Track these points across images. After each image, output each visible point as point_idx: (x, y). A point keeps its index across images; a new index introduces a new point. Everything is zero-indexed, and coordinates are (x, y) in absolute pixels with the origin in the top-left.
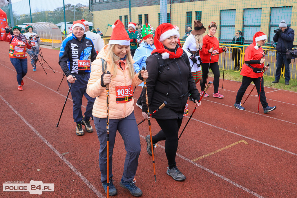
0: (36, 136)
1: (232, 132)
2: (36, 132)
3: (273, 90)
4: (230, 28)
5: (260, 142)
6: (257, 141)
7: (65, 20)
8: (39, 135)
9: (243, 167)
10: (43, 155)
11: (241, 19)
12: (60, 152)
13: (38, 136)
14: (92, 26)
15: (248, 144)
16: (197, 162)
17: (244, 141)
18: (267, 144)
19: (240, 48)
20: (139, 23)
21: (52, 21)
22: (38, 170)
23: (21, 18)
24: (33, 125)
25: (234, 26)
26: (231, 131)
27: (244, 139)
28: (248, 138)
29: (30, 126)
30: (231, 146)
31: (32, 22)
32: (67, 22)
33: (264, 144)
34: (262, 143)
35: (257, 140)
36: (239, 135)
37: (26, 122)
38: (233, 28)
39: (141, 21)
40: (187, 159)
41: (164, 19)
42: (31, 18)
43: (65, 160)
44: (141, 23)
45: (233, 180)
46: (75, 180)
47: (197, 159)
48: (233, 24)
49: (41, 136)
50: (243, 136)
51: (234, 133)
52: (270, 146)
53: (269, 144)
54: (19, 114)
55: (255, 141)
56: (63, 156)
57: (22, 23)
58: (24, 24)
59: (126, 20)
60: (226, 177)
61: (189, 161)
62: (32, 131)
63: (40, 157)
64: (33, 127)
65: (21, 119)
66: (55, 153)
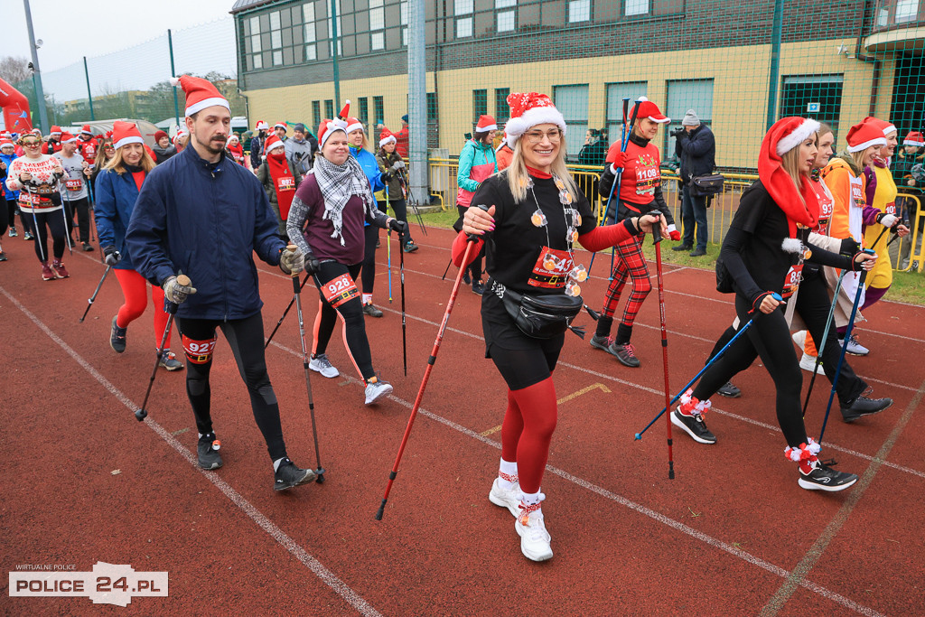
0: (107, 393)
1: (575, 367)
2: (109, 384)
3: (672, 268)
4: (577, 127)
5: (637, 386)
6: (631, 384)
7: (177, 113)
8: (114, 391)
9: (596, 443)
10: (125, 439)
11: (602, 107)
12: (167, 429)
13: (113, 395)
14: (246, 125)
15: (609, 391)
16: (492, 437)
17: (601, 386)
18: (651, 390)
19: (597, 175)
20: (362, 118)
21: (145, 115)
22: (115, 472)
23: (66, 110)
24: (99, 369)
25: (585, 123)
26: (573, 364)
27: (601, 380)
28: (610, 378)
29: (92, 370)
30: (571, 397)
31: (94, 120)
32: (180, 119)
33: (646, 389)
34: (641, 387)
35: (630, 381)
36: (591, 372)
37: (81, 362)
38: (583, 127)
39: (367, 113)
40: (469, 432)
41: (418, 106)
42: (90, 111)
43: (180, 448)
44: (367, 117)
45: (572, 473)
46: (202, 490)
47: (492, 431)
48: (583, 119)
49: (119, 394)
50: (600, 375)
51: (578, 368)
52: (658, 393)
53: (656, 389)
54: (63, 345)
55: (627, 383)
56: (175, 437)
57: (69, 121)
58: (73, 124)
59: (330, 110)
60: (557, 467)
61: (475, 435)
62: (99, 383)
63: (117, 444)
64: (100, 373)
65: (69, 356)
66: (154, 431)
